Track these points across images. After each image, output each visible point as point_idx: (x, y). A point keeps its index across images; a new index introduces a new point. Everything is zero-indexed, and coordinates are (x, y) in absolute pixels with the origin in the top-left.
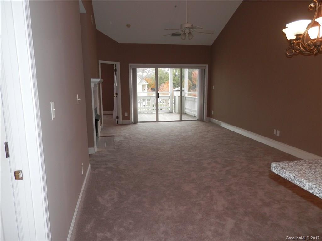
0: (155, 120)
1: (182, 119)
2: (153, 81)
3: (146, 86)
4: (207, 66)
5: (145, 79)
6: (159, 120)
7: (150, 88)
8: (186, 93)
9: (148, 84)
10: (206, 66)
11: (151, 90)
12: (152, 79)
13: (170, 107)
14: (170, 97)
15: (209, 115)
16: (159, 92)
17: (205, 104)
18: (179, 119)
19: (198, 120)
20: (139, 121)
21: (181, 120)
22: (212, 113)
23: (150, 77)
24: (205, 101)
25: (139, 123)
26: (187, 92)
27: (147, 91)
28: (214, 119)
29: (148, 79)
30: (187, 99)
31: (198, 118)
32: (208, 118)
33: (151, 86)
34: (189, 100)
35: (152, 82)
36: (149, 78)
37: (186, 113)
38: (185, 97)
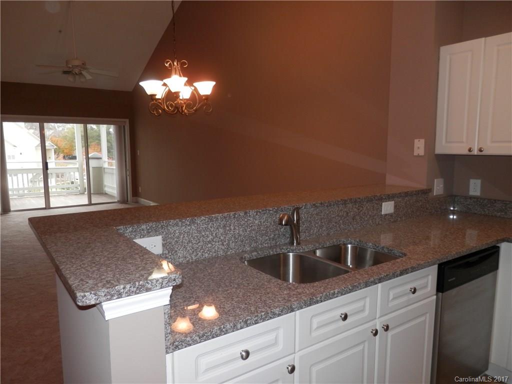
0: (44, 207)
1: (93, 202)
2: (66, 142)
3: (53, 150)
4: (127, 121)
5: (51, 138)
6: (51, 206)
7: (62, 155)
8: (105, 162)
9: (55, 147)
10: (125, 122)
11: (64, 158)
12: (66, 139)
13: (79, 185)
14: (78, 168)
15: (135, 193)
16: (48, 161)
17: (128, 178)
18: (87, 203)
19: (118, 202)
20: (12, 209)
21: (90, 204)
22: (139, 191)
23: (61, 135)
24: (128, 173)
25: (12, 213)
26: (106, 160)
27: (55, 160)
28: (142, 200)
29: (57, 139)
30: (106, 170)
31: (119, 199)
32: (135, 198)
33: (63, 151)
34: (109, 173)
35: (66, 144)
36: (59, 136)
37: (106, 192)
38: (104, 168)
